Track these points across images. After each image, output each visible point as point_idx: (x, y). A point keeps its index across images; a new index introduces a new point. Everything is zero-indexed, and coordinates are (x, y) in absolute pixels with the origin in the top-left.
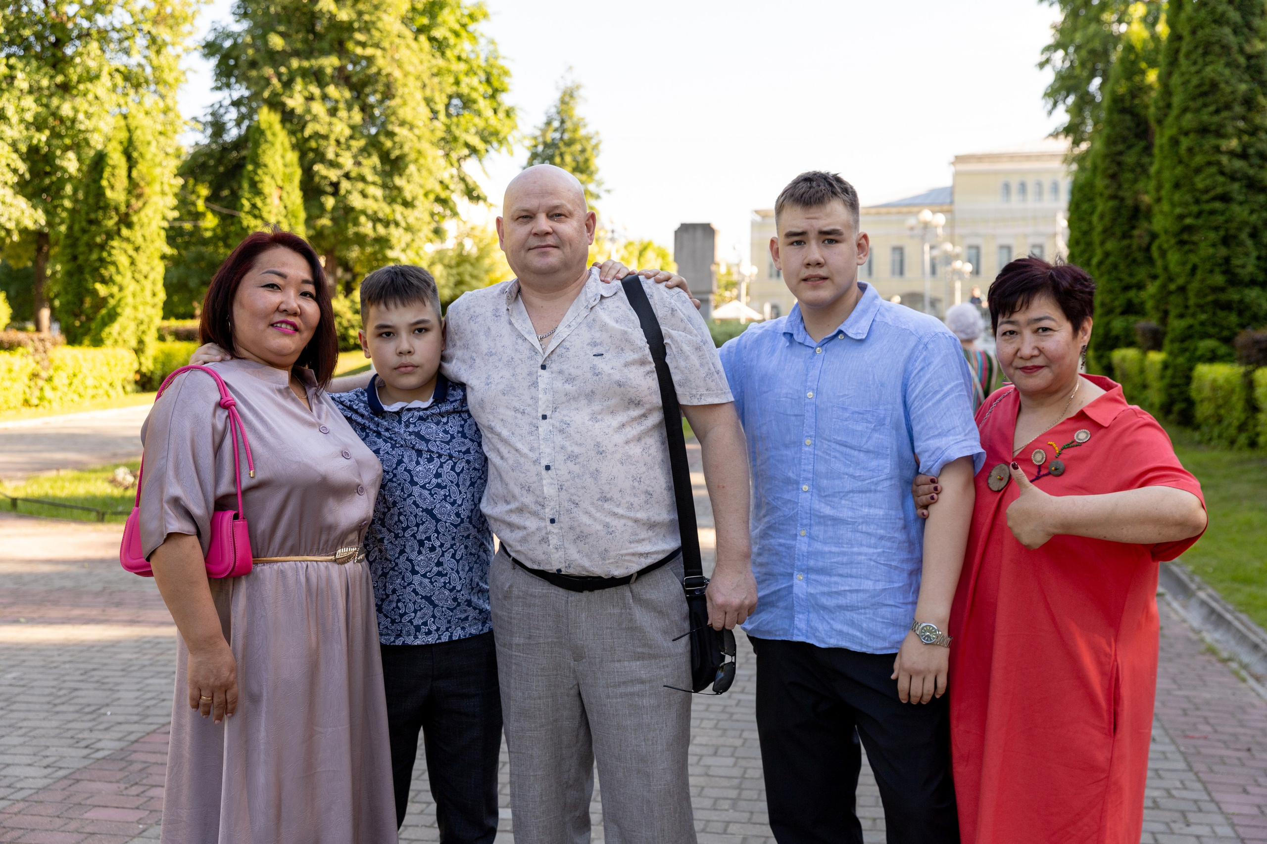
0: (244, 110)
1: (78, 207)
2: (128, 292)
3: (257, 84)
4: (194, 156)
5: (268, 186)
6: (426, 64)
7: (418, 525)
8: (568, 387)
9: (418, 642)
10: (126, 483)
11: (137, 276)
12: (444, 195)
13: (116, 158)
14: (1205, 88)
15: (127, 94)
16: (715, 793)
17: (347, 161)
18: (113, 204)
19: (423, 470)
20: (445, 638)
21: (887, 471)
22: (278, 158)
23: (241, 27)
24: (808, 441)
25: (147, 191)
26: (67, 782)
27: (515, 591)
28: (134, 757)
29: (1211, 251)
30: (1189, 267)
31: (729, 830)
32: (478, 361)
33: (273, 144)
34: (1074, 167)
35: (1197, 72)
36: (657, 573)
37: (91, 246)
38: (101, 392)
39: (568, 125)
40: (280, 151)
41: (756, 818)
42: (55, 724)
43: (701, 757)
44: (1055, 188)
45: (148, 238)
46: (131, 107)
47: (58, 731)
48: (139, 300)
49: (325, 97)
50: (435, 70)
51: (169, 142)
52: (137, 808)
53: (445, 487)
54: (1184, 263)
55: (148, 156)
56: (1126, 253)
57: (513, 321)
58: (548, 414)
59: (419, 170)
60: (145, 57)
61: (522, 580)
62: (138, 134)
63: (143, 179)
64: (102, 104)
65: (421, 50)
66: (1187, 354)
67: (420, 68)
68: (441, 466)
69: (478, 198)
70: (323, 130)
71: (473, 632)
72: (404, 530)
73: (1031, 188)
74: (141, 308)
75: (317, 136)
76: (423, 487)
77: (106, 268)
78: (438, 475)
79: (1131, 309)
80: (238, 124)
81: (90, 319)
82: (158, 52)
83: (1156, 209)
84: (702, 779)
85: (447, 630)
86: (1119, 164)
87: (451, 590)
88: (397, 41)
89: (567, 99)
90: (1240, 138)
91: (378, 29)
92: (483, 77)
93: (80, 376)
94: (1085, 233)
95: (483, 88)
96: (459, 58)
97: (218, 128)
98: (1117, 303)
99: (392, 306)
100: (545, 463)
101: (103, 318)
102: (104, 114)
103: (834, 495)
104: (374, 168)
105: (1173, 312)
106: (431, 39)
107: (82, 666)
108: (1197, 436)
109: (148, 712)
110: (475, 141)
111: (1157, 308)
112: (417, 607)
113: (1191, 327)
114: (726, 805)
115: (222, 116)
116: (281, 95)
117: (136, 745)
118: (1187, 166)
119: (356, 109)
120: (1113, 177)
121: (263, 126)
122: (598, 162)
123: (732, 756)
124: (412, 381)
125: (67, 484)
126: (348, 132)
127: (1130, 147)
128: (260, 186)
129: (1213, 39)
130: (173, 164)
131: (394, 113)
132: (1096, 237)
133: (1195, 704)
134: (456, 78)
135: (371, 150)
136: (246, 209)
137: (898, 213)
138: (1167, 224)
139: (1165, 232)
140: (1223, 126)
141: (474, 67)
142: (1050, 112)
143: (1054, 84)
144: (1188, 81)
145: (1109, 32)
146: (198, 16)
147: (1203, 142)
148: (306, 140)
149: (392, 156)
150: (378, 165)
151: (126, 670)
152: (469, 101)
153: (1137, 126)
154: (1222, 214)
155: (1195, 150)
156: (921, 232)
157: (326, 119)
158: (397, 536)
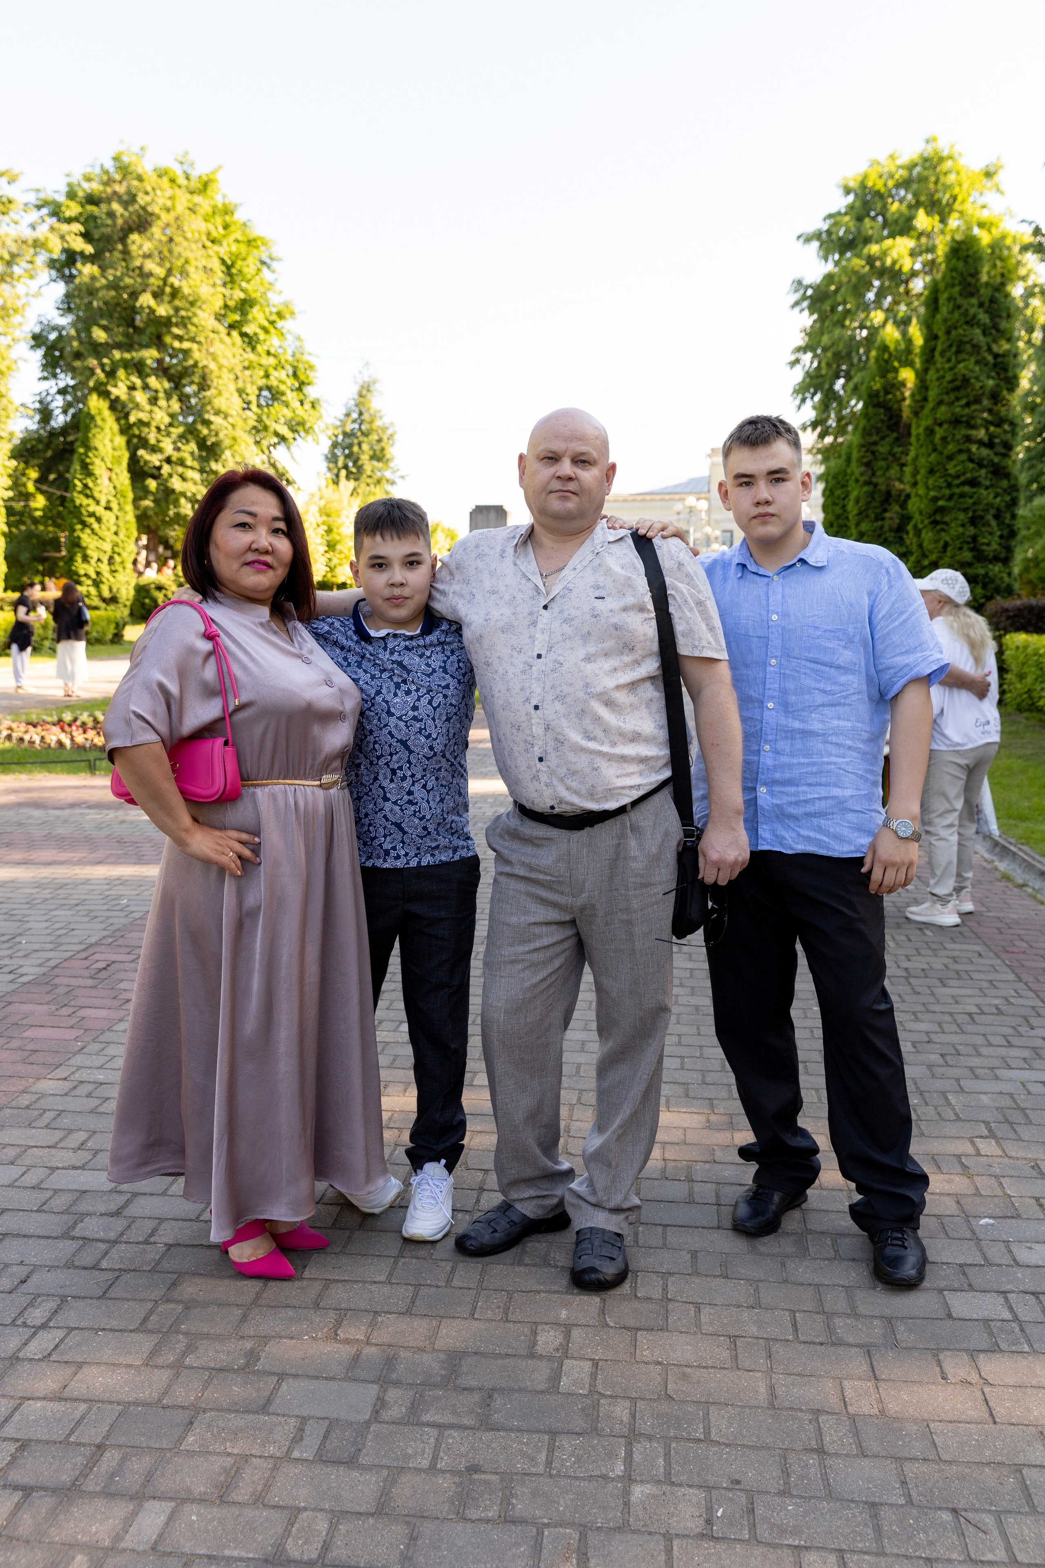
0: (69, 398)
3: (81, 374)
4: (24, 441)
5: (99, 468)
6: (238, 358)
7: (391, 755)
8: (566, 627)
9: (386, 866)
14: (958, 383)
17: (167, 446)
19: (400, 703)
20: (413, 863)
21: (855, 686)
22: (107, 442)
23: (64, 321)
24: (773, 662)
28: (57, 981)
29: (961, 530)
30: (942, 543)
32: (478, 596)
33: (102, 429)
34: (820, 458)
35: (951, 369)
39: (366, 417)
40: (109, 436)
49: (146, 387)
50: (246, 364)
52: (72, 1027)
53: (421, 720)
54: (936, 541)
56: (879, 534)
58: (543, 653)
65: (234, 344)
67: (233, 361)
68: (418, 699)
70: (144, 416)
71: (443, 858)
72: (379, 758)
75: (141, 423)
76: (400, 718)
78: (415, 708)
80: (65, 412)
83: (911, 493)
85: (416, 856)
86: (873, 453)
87: (421, 819)
88: (212, 335)
89: (364, 392)
90: (987, 429)
91: (193, 325)
92: (291, 372)
94: (838, 517)
95: (290, 382)
96: (268, 353)
97: (45, 414)
99: (388, 538)
100: (534, 703)
103: (802, 710)
104: (192, 453)
106: (243, 335)
109: (61, 940)
110: (284, 430)
112: (387, 832)
115: (48, 404)
116: (106, 384)
117: (56, 970)
118: (941, 453)
119: (175, 398)
120: (868, 465)
121: (93, 412)
122: (392, 451)
124: (402, 613)
126: (167, 420)
127: (883, 438)
128: (91, 467)
129: (966, 339)
130: (8, 447)
131: (210, 403)
133: (1007, 924)
134: (266, 371)
135: (189, 437)
136: (79, 489)
137: (661, 500)
138: (922, 506)
139: (921, 513)
140: (973, 418)
141: (283, 361)
142: (799, 408)
143: (803, 381)
144: (943, 377)
145: (853, 338)
146: (27, 309)
147: (956, 432)
148: (130, 427)
149: (209, 443)
150: (196, 450)
151: (30, 903)
152: (278, 393)
153: (890, 418)
154: (971, 497)
155: (949, 439)
156: (687, 517)
157: (148, 407)
158: (371, 763)
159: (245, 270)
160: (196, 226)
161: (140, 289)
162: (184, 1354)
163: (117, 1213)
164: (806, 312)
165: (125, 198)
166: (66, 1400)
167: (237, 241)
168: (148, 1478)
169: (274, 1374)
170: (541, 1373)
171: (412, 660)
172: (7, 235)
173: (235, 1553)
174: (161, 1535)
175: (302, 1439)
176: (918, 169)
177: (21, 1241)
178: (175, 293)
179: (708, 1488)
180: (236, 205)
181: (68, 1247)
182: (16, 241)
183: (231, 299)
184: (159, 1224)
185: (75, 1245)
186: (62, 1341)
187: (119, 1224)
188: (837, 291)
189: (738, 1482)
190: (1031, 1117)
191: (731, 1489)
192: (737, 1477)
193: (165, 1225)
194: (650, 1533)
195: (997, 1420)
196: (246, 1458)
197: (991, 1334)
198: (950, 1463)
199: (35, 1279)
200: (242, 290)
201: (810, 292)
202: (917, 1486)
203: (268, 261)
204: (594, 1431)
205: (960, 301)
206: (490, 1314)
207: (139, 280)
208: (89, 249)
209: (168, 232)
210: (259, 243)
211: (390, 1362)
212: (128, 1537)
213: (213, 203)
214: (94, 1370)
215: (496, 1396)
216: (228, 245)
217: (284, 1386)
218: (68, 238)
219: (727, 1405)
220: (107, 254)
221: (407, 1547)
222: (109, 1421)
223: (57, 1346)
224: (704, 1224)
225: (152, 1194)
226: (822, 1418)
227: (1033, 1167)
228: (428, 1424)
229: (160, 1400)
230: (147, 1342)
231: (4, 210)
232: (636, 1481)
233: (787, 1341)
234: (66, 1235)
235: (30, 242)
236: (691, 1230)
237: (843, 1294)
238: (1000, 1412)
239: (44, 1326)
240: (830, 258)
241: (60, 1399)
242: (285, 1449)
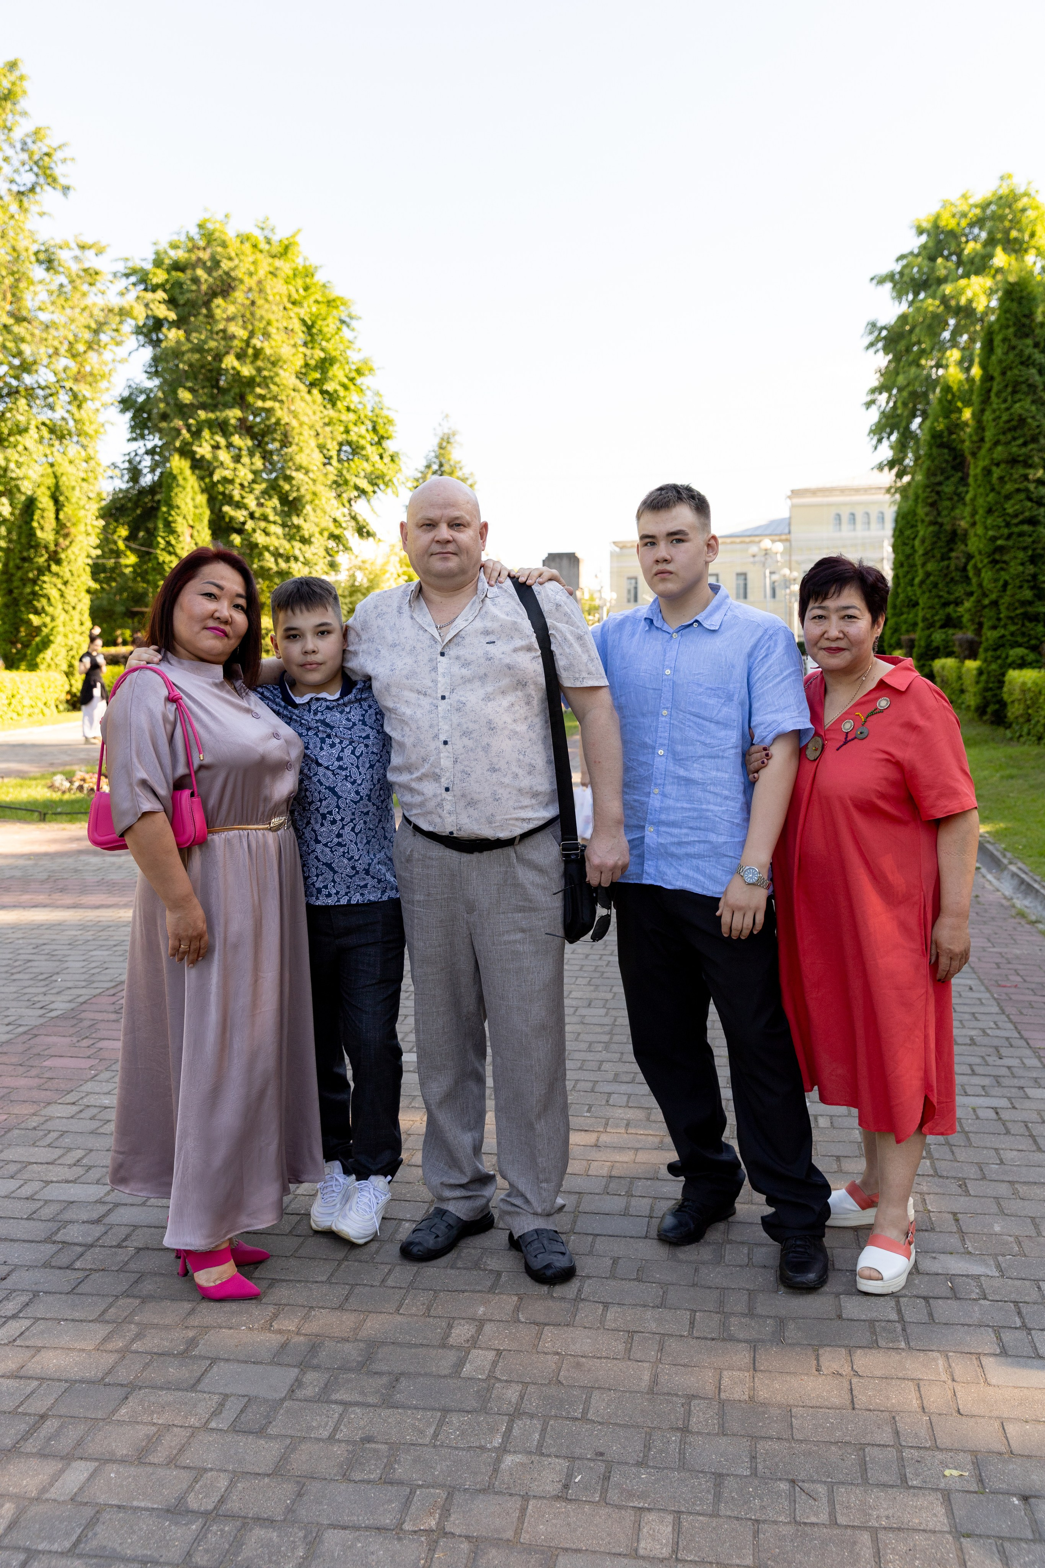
0: (157, 458)
1: (11, 546)
2: (59, 622)
3: (168, 435)
4: (113, 501)
5: (181, 526)
6: (319, 415)
7: (321, 801)
8: (464, 672)
10: (63, 788)
11: (66, 607)
12: (337, 532)
13: (45, 502)
14: (1014, 423)
15: (52, 445)
16: (590, 1038)
17: (251, 502)
18: (43, 542)
19: (326, 756)
20: (344, 901)
21: (733, 740)
22: (189, 500)
23: (152, 384)
24: (665, 712)
25: (73, 530)
26: (27, 1037)
27: (416, 855)
28: (83, 1015)
29: (1021, 568)
30: (1001, 582)
31: (603, 1068)
32: (382, 652)
33: (184, 488)
34: (898, 496)
35: (1008, 409)
36: (539, 836)
37: (25, 581)
38: (37, 710)
40: (190, 495)
41: (625, 1058)
42: (13, 989)
43: (577, 1008)
44: (882, 518)
45: (75, 573)
46: (58, 458)
47: (16, 995)
48: (68, 628)
49: (229, 445)
50: (327, 420)
51: (91, 487)
52: (89, 1057)
53: (346, 769)
54: (996, 580)
55: (73, 500)
56: (945, 573)
57: (415, 616)
58: (447, 694)
59: (314, 510)
60: (68, 411)
61: (421, 843)
62: (63, 480)
63: (69, 521)
64: (30, 454)
65: (314, 402)
66: (999, 661)
67: (313, 418)
68: (342, 751)
69: (369, 534)
70: (228, 474)
71: (372, 898)
72: (310, 804)
73: (859, 518)
74: (70, 636)
75: (226, 481)
76: (327, 769)
77: (38, 601)
78: (339, 759)
79: (950, 623)
80: (153, 471)
81: (26, 646)
82: (79, 407)
83: (971, 532)
84: (578, 1026)
85: (346, 894)
86: (938, 493)
87: (349, 859)
88: (293, 393)
89: (444, 444)
91: (275, 384)
92: (370, 427)
93: (18, 697)
94: (908, 557)
95: (370, 436)
96: (348, 409)
97: (135, 473)
98: (936, 618)
99: (298, 612)
100: (443, 738)
101: (37, 645)
102: (32, 463)
103: (687, 759)
104: (274, 508)
105: (987, 624)
106: (323, 392)
107: (34, 941)
108: (1008, 733)
109: (94, 978)
110: (364, 484)
111: (972, 621)
113: (1003, 636)
114: (599, 1047)
115: (138, 463)
116: (192, 444)
117: (84, 1005)
118: (999, 493)
119: (258, 455)
120: (933, 505)
121: (175, 472)
123: (604, 1007)
124: (316, 677)
125: (11, 790)
126: (250, 477)
127: (947, 478)
128: (173, 525)
129: (1022, 379)
130: (94, 508)
131: (291, 459)
132: (918, 560)
133: (1007, 959)
134: (346, 427)
135: (272, 492)
136: (162, 546)
137: (742, 542)
138: (981, 546)
139: (980, 553)
140: (1030, 457)
141: (362, 416)
142: (876, 448)
143: (879, 422)
144: (999, 417)
145: (929, 376)
146: (113, 374)
147: (1013, 471)
148: (214, 485)
149: (291, 498)
150: (278, 506)
151: (72, 944)
152: (357, 447)
153: (955, 459)
154: (1030, 536)
155: (1006, 479)
156: (763, 559)
157: (232, 465)
158: (304, 809)
159: (325, 330)
160: (277, 288)
161: (223, 351)
162: (133, 1341)
163: (98, 1221)
164: (881, 353)
165: (209, 264)
166: (21, 1378)
167: (317, 302)
168: (79, 1443)
169: (208, 1358)
170: (446, 1361)
171: (335, 717)
172: (94, 304)
173: (142, 1504)
174: (81, 1489)
175: (221, 1413)
176: (993, 207)
177: (7, 1244)
178: (257, 353)
179: (572, 1458)
180: (316, 268)
181: (51, 1249)
182: (102, 310)
183: (312, 358)
184: (134, 1231)
185: (54, 1248)
186: (27, 1329)
187: (98, 1230)
188: (911, 331)
189: (602, 1454)
190: (972, 1139)
191: (594, 1460)
192: (602, 1450)
193: (138, 1232)
194: (511, 1495)
195: (857, 1406)
196: (168, 1427)
197: (874, 1333)
198: (801, 1441)
199: (14, 1277)
200: (322, 350)
201: (884, 333)
202: (765, 1461)
203: (347, 320)
204: (484, 1409)
205: (1014, 342)
206: (414, 1310)
207: (223, 343)
208: (172, 316)
209: (250, 295)
210: (339, 303)
211: (314, 1348)
212: (53, 1490)
213: (294, 266)
214: (51, 1354)
215: (402, 1379)
216: (309, 306)
217: (215, 1368)
218: (151, 306)
219: (610, 1390)
220: (192, 319)
221: (293, 1502)
222: (55, 1396)
223: (22, 1333)
224: (634, 1234)
225: (132, 1205)
226: (694, 1402)
227: (960, 1186)
228: (335, 1402)
229: (103, 1379)
230: (102, 1330)
231: (91, 281)
232: (509, 1452)
233: (682, 1336)
234: (49, 1240)
235: (116, 310)
236: (619, 1239)
237: (746, 1297)
238: (861, 1399)
239: (14, 1317)
240: (904, 298)
241: (17, 1377)
242: (204, 1421)
